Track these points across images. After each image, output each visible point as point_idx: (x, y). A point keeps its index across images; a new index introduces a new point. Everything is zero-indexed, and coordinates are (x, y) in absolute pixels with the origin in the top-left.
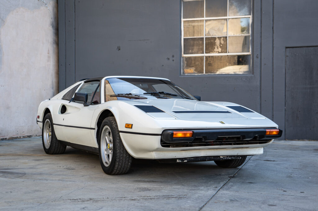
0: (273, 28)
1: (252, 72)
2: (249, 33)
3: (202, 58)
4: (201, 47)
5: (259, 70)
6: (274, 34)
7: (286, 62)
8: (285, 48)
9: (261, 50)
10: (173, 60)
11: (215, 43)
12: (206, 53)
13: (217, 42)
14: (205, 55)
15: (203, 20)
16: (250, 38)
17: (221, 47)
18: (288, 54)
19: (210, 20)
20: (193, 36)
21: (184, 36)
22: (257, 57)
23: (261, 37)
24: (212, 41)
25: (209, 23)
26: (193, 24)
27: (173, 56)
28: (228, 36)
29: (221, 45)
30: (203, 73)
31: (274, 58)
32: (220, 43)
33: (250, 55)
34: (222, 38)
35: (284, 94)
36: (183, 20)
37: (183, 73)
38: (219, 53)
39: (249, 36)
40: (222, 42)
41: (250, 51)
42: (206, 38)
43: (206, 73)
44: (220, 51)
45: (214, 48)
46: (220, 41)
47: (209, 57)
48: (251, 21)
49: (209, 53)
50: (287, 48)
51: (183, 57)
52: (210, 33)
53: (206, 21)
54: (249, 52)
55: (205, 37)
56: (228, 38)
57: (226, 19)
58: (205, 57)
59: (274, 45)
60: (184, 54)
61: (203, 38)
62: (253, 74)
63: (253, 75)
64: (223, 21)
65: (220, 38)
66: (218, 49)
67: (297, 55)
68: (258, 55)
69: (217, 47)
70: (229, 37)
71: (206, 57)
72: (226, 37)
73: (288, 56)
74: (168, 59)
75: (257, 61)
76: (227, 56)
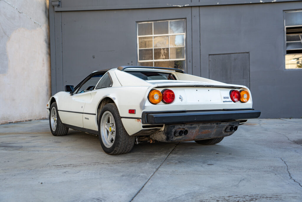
0: (200, 41)
2: (183, 45)
3: (152, 63)
4: (151, 55)
5: (191, 70)
6: (201, 46)
7: (209, 65)
8: (208, 55)
9: (192, 57)
10: (132, 65)
11: (161, 52)
12: (155, 59)
13: (162, 51)
14: (154, 60)
15: (152, 37)
16: (185, 49)
17: (165, 55)
18: (210, 60)
19: (157, 37)
20: (145, 48)
21: (139, 48)
22: (190, 62)
23: (192, 48)
24: (159, 51)
25: (156, 38)
26: (145, 40)
27: (132, 62)
28: (169, 47)
29: (165, 54)
31: (201, 62)
32: (164, 53)
33: (184, 60)
34: (165, 49)
36: (138, 36)
38: (163, 59)
39: (184, 47)
40: (166, 52)
42: (154, 49)
44: (164, 58)
45: (160, 56)
46: (164, 51)
47: (157, 62)
48: (185, 37)
49: (157, 59)
50: (209, 55)
51: (139, 62)
52: (157, 45)
53: (154, 37)
54: (184, 58)
55: (153, 48)
56: (169, 49)
57: (168, 36)
58: (154, 62)
59: (201, 53)
60: (140, 60)
61: (152, 49)
64: (166, 37)
65: (164, 49)
66: (163, 56)
67: (217, 59)
68: (190, 60)
69: (162, 55)
70: (170, 48)
71: (155, 62)
72: (168, 48)
73: (210, 61)
74: (129, 64)
75: (190, 64)
76: (169, 61)
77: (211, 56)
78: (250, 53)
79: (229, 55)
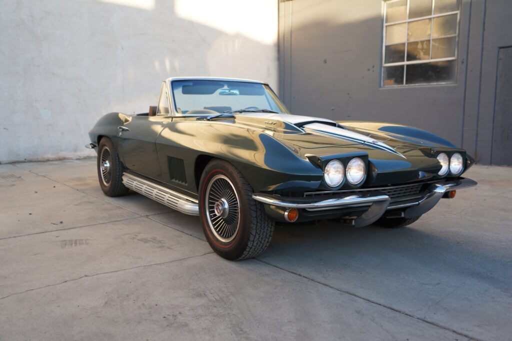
0: (484, 24)
1: (456, 80)
2: (455, 33)
3: (402, 67)
4: (402, 54)
5: (464, 78)
6: (485, 32)
7: (497, 67)
8: (498, 49)
9: (467, 53)
10: (373, 71)
11: (417, 48)
12: (408, 60)
13: (420, 46)
14: (406, 63)
15: (405, 23)
16: (457, 39)
17: (423, 53)
18: (501, 57)
19: (413, 22)
21: (386, 43)
22: (462, 63)
23: (469, 36)
24: (415, 46)
25: (412, 25)
27: (373, 67)
28: (431, 38)
29: (424, 50)
30: (403, 84)
31: (483, 63)
32: (423, 48)
33: (455, 60)
34: (425, 42)
36: (385, 25)
37: (384, 85)
39: (455, 37)
40: (425, 46)
41: (456, 56)
42: (408, 43)
43: (406, 83)
44: (423, 58)
45: (416, 55)
46: (423, 45)
47: (411, 65)
48: (458, 17)
49: (411, 60)
50: (500, 48)
51: (384, 67)
53: (409, 23)
54: (454, 56)
55: (406, 42)
56: (431, 41)
57: (431, 19)
58: (405, 67)
59: (484, 46)
60: (385, 63)
61: (405, 44)
62: (456, 83)
63: (455, 85)
64: (427, 21)
65: (422, 42)
66: (420, 55)
68: (463, 60)
69: (420, 53)
70: (433, 40)
71: (408, 66)
72: (429, 41)
73: (500, 59)
74: (369, 70)
75: (462, 67)
76: (430, 63)
77: (502, 50)
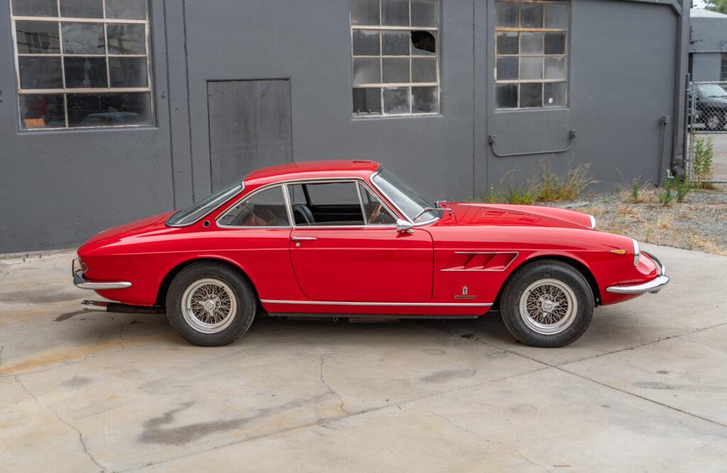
0: (185, 47)
1: (154, 122)
2: (145, 53)
3: (60, 97)
4: (56, 76)
5: (167, 119)
6: (189, 58)
7: (208, 105)
8: (206, 82)
9: (168, 84)
10: (1, 101)
11: (83, 68)
12: (68, 87)
13: (88, 67)
14: (65, 90)
15: (57, 23)
16: (148, 62)
18: (211, 93)
19: (70, 23)
21: (19, 52)
22: (163, 97)
23: (167, 60)
24: (78, 64)
25: (68, 28)
28: (107, 55)
30: (65, 126)
31: (190, 99)
33: (149, 92)
35: (209, 160)
36: (13, 18)
37: (24, 127)
39: (146, 58)
40: (98, 67)
41: (150, 86)
42: (65, 58)
43: (70, 126)
45: (83, 79)
46: (93, 64)
47: (74, 95)
48: (146, 30)
49: (73, 86)
50: (208, 81)
51: (21, 95)
52: (73, 48)
53: (64, 24)
54: (147, 86)
55: (62, 55)
56: (107, 61)
57: (102, 24)
58: (65, 97)
59: (189, 77)
60: (22, 87)
61: (59, 58)
62: (157, 126)
63: (156, 128)
64: (95, 26)
65: (91, 60)
67: (225, 94)
68: (163, 93)
70: (109, 58)
71: (69, 96)
72: (104, 58)
73: (210, 96)
75: (163, 103)
76: (109, 93)
77: (210, 84)
78: (291, 79)
79: (251, 82)
